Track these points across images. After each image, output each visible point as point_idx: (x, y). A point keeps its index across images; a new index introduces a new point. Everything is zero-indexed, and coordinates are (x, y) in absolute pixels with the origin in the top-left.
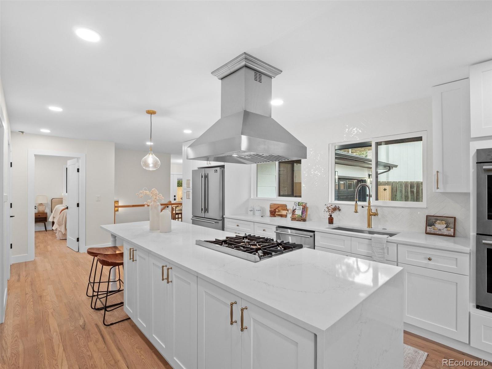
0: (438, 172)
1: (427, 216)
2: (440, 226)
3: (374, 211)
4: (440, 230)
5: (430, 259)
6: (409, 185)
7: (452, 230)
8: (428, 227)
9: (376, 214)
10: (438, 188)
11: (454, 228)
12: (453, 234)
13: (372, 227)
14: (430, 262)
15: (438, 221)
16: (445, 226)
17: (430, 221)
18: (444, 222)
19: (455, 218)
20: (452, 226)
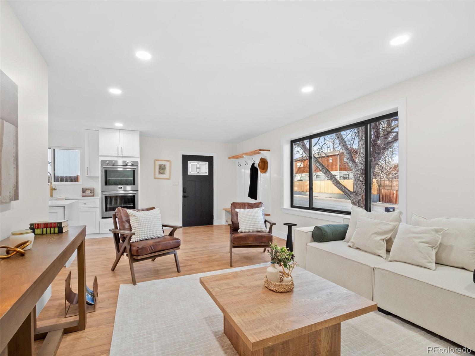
0: (87, 168)
1: (82, 188)
2: (88, 192)
3: (54, 187)
4: (88, 194)
5: (85, 204)
6: (60, 178)
7: (93, 193)
8: (83, 193)
9: (55, 189)
10: (87, 175)
11: (94, 193)
12: (93, 195)
13: (53, 196)
14: (85, 205)
15: (87, 190)
16: (90, 192)
17: (84, 191)
18: (90, 190)
19: (94, 188)
20: (93, 191)
